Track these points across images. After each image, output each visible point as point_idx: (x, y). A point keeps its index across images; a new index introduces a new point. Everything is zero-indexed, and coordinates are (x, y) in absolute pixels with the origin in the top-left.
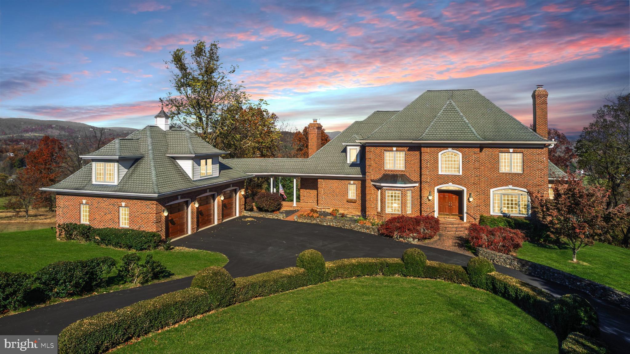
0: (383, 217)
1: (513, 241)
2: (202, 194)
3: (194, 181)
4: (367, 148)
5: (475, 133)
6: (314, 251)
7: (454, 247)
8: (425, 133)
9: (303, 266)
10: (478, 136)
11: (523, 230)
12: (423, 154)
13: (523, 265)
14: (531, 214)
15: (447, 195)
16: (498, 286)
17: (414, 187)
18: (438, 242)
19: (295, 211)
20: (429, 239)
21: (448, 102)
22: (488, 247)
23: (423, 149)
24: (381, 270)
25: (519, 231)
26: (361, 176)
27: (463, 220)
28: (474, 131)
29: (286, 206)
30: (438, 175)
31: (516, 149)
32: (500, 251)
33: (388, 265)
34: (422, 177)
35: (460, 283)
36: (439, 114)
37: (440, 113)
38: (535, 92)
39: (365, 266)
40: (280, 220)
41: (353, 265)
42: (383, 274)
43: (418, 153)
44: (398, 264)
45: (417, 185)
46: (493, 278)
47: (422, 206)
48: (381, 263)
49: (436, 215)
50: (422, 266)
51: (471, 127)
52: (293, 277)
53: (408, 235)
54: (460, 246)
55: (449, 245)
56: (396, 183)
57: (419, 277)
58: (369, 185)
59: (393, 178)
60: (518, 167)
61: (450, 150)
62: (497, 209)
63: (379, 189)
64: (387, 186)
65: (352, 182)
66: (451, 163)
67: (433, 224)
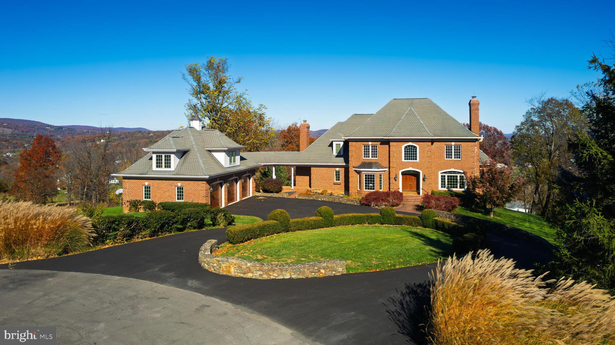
0: (362, 193)
1: (451, 204)
2: (231, 178)
3: (226, 168)
4: (350, 143)
5: (428, 131)
6: (327, 207)
7: (414, 211)
8: (393, 131)
9: (321, 216)
10: (430, 134)
11: (459, 198)
12: (391, 147)
13: (457, 217)
14: (467, 188)
15: (408, 177)
16: (439, 225)
17: (384, 171)
18: (403, 208)
19: (293, 192)
20: (396, 206)
21: (409, 109)
22: (435, 208)
23: (391, 143)
24: (367, 220)
25: (456, 198)
26: (345, 164)
27: (420, 194)
28: (427, 130)
29: (285, 189)
30: (402, 162)
31: (457, 143)
32: (443, 210)
33: (371, 217)
34: (391, 164)
35: (417, 226)
36: (402, 118)
37: (403, 116)
38: (470, 101)
39: (357, 217)
40: (285, 198)
41: (350, 217)
42: (368, 223)
43: (387, 146)
44: (378, 216)
45: (387, 169)
46: (436, 220)
47: (391, 185)
48: (367, 216)
49: (401, 190)
50: (393, 217)
51: (425, 127)
52: (317, 221)
53: (382, 204)
54: (417, 210)
55: (410, 209)
56: (371, 168)
57: (391, 224)
58: (352, 170)
59: (369, 165)
60: (458, 155)
61: (410, 144)
62: (443, 185)
63: (359, 173)
64: (365, 171)
65: (337, 169)
66: (411, 153)
67: (399, 196)
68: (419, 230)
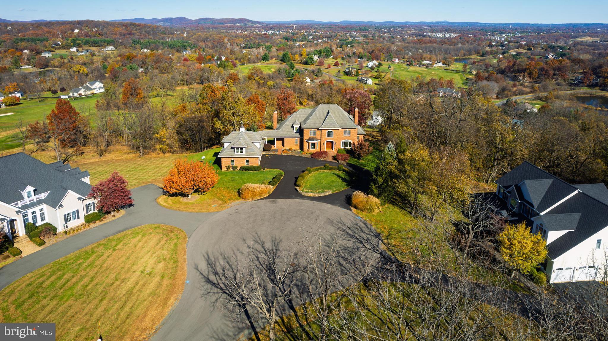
0: (309, 151)
4: (304, 130)
5: (337, 125)
8: (323, 125)
10: (339, 127)
12: (322, 132)
14: (352, 148)
15: (328, 144)
18: (328, 159)
20: (325, 158)
22: (341, 160)
23: (322, 130)
25: (348, 152)
26: (301, 137)
27: (334, 151)
30: (326, 138)
31: (349, 129)
32: (344, 161)
33: (322, 168)
34: (321, 138)
39: (317, 169)
43: (320, 131)
44: (324, 167)
45: (320, 141)
47: (321, 148)
48: (320, 168)
49: (326, 150)
51: (336, 123)
53: (320, 157)
54: (334, 159)
55: (331, 159)
58: (305, 141)
59: (312, 139)
60: (349, 134)
61: (330, 130)
62: (343, 146)
63: (308, 142)
64: (311, 142)
65: (297, 139)
66: (330, 134)
67: (326, 153)
68: (337, 172)
